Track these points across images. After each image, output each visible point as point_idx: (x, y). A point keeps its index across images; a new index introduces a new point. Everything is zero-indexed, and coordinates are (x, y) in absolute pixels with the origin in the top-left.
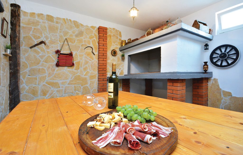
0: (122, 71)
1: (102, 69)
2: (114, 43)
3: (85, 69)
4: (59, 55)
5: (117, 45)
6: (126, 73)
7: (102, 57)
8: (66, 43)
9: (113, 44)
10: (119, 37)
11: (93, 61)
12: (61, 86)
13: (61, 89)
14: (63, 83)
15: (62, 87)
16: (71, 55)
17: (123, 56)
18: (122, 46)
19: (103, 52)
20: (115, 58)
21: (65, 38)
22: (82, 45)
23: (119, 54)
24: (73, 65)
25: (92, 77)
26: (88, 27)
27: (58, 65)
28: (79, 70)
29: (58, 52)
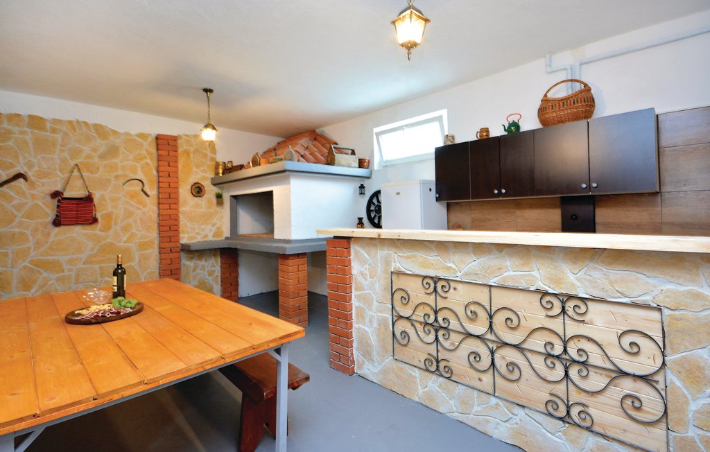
0: (219, 228)
1: (168, 226)
2: (198, 167)
3: (125, 229)
4: (59, 201)
5: (204, 171)
6: (226, 232)
7: (168, 200)
8: (76, 173)
9: (195, 169)
10: (209, 154)
11: (144, 210)
12: (66, 267)
13: (67, 273)
14: (70, 262)
15: (70, 270)
16: (89, 199)
17: (219, 197)
18: (217, 174)
19: (169, 190)
20: (201, 201)
21: (72, 163)
22: (116, 177)
23: (211, 191)
24: (95, 220)
25: (143, 246)
26: (130, 135)
27: (57, 223)
28: (110, 233)
29: (55, 195)
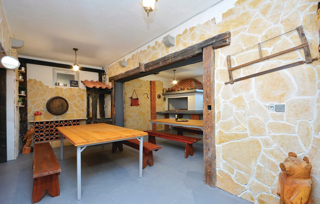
0: (164, 108)
1: (153, 107)
2: (159, 90)
3: (144, 107)
4: (132, 99)
5: (160, 91)
6: (167, 110)
7: (153, 100)
8: (134, 92)
9: (158, 91)
10: (162, 86)
11: (148, 102)
12: (133, 117)
13: (133, 119)
14: (134, 115)
15: (134, 118)
16: (137, 99)
17: (165, 99)
18: (164, 92)
19: (154, 97)
20: (160, 100)
21: (134, 89)
22: (142, 93)
23: (162, 97)
24: (139, 105)
25: (148, 112)
26: (145, 81)
27: (131, 105)
28: (141, 108)
29: (131, 98)
